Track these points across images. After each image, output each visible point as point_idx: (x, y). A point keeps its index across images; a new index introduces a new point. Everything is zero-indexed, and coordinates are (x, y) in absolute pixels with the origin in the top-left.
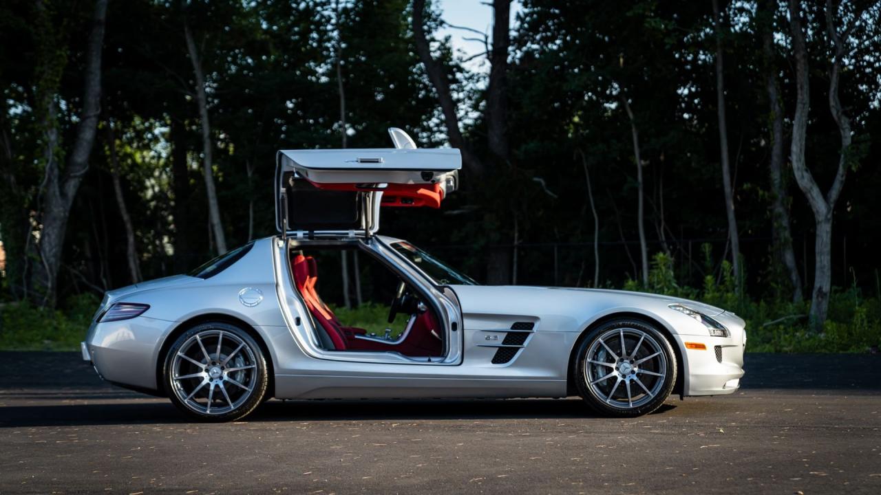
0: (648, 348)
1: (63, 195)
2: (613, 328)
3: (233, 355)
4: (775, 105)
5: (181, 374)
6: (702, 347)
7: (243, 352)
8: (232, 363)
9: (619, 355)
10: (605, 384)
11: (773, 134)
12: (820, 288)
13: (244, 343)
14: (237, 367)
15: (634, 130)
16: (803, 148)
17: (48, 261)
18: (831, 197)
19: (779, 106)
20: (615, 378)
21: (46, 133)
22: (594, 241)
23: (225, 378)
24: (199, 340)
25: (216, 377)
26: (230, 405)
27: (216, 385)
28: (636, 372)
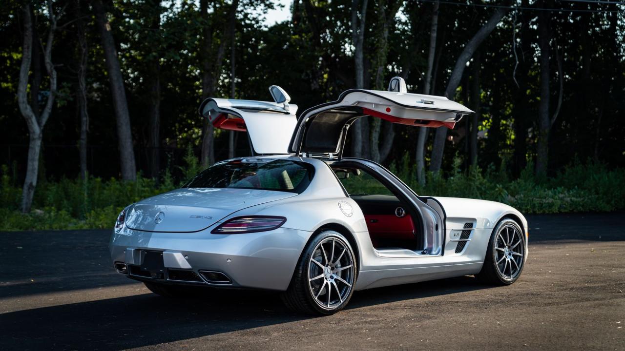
3: (340, 257)
13: (346, 247)
18: (42, 123)
20: (505, 259)
23: (335, 277)
24: (322, 246)
25: (329, 277)
26: (339, 299)
27: (332, 284)
28: (512, 254)
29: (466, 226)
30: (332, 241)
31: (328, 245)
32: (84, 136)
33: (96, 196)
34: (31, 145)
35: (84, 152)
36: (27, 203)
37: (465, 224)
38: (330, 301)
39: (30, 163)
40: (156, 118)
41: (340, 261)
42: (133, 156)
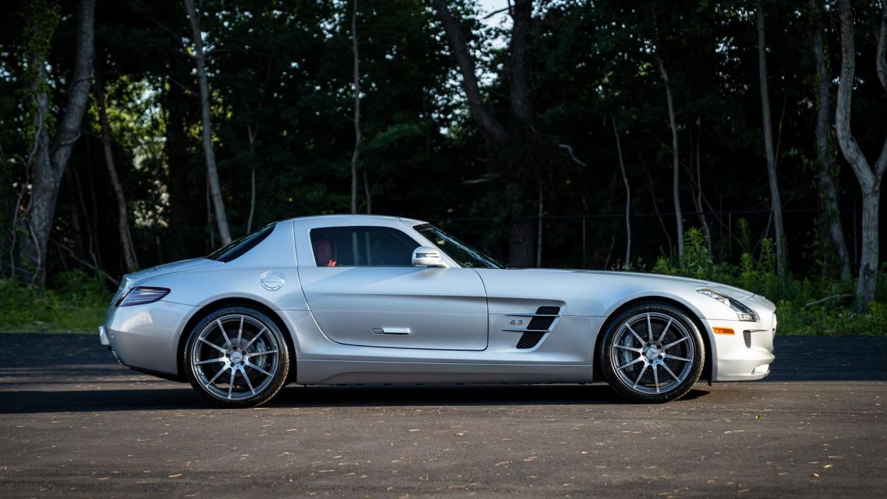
0: (675, 333)
1: (54, 164)
2: (640, 312)
3: (254, 339)
4: (821, 66)
5: (202, 359)
6: (729, 331)
7: (264, 336)
8: (254, 348)
9: (646, 339)
10: (632, 369)
11: (819, 98)
12: (867, 266)
13: (266, 328)
14: (258, 352)
15: (668, 92)
16: (849, 115)
17: (37, 236)
18: (878, 167)
19: (826, 68)
20: (642, 363)
21: (36, 98)
22: (625, 213)
23: (246, 363)
24: (220, 325)
25: (238, 362)
26: (249, 390)
27: (238, 371)
28: (664, 357)
29: (540, 310)
37: (540, 309)
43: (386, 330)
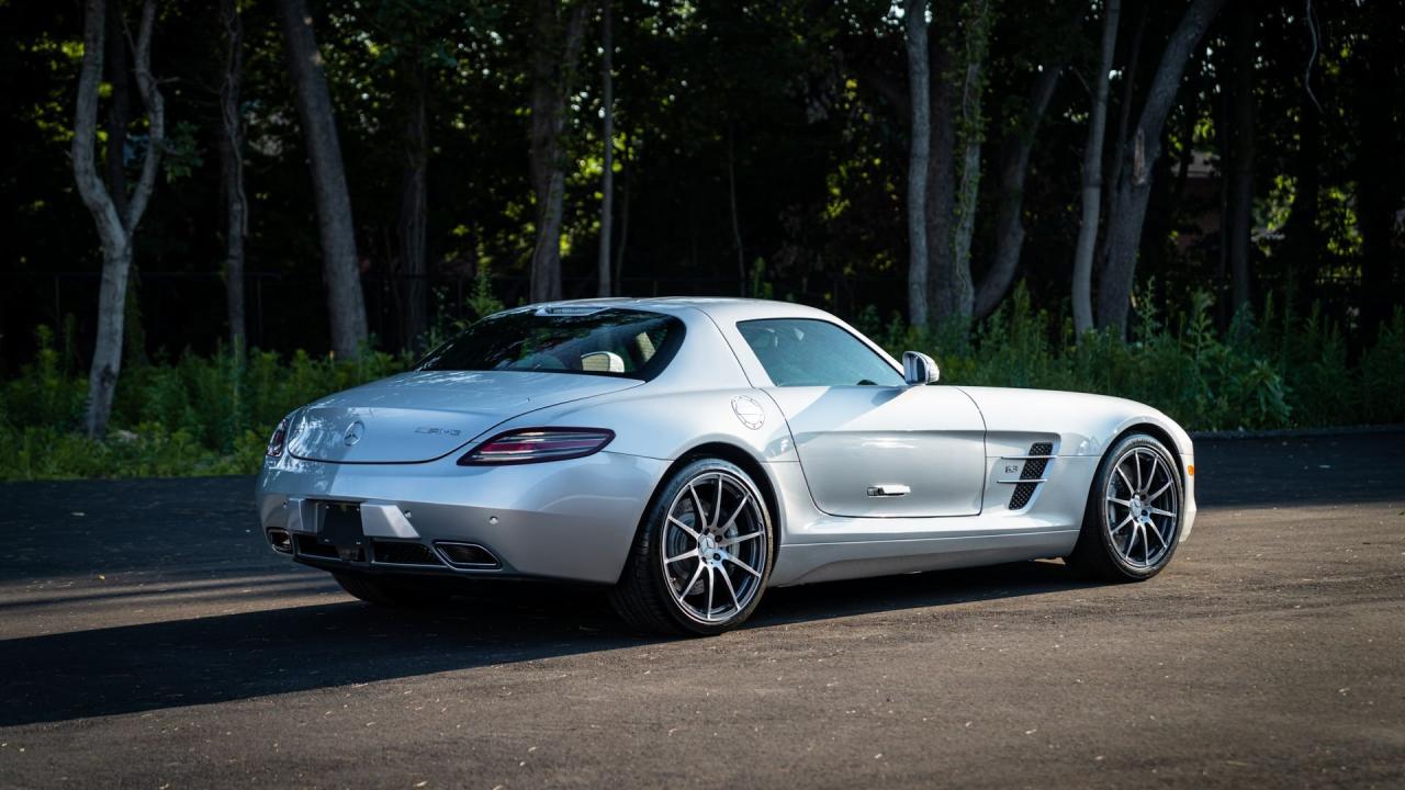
2: (1130, 447)
3: (735, 515)
9: (1134, 488)
13: (749, 494)
18: (130, 221)
23: (724, 556)
24: (693, 491)
25: (710, 556)
26: (734, 603)
27: (716, 571)
28: (1149, 513)
29: (1035, 449)
30: (716, 481)
31: (706, 491)
32: (236, 250)
33: (264, 399)
34: (105, 276)
35: (236, 289)
36: (98, 416)
37: (1034, 446)
38: (713, 607)
39: (103, 319)
40: (418, 202)
41: (736, 520)
42: (360, 299)
43: (888, 489)
